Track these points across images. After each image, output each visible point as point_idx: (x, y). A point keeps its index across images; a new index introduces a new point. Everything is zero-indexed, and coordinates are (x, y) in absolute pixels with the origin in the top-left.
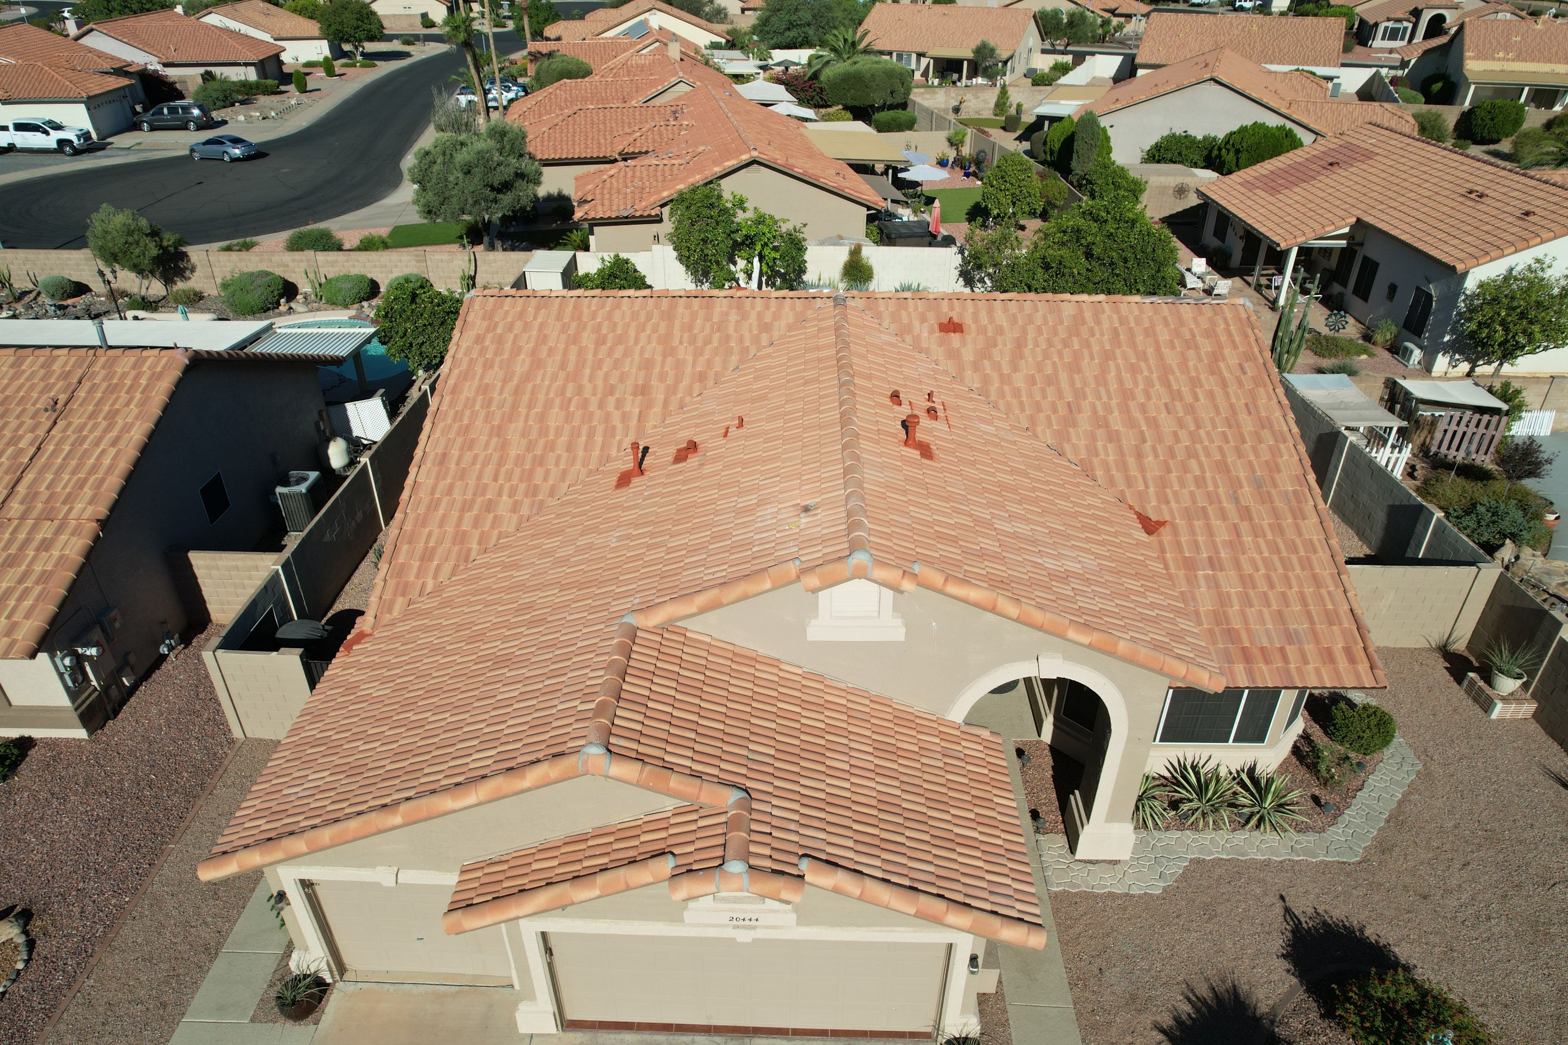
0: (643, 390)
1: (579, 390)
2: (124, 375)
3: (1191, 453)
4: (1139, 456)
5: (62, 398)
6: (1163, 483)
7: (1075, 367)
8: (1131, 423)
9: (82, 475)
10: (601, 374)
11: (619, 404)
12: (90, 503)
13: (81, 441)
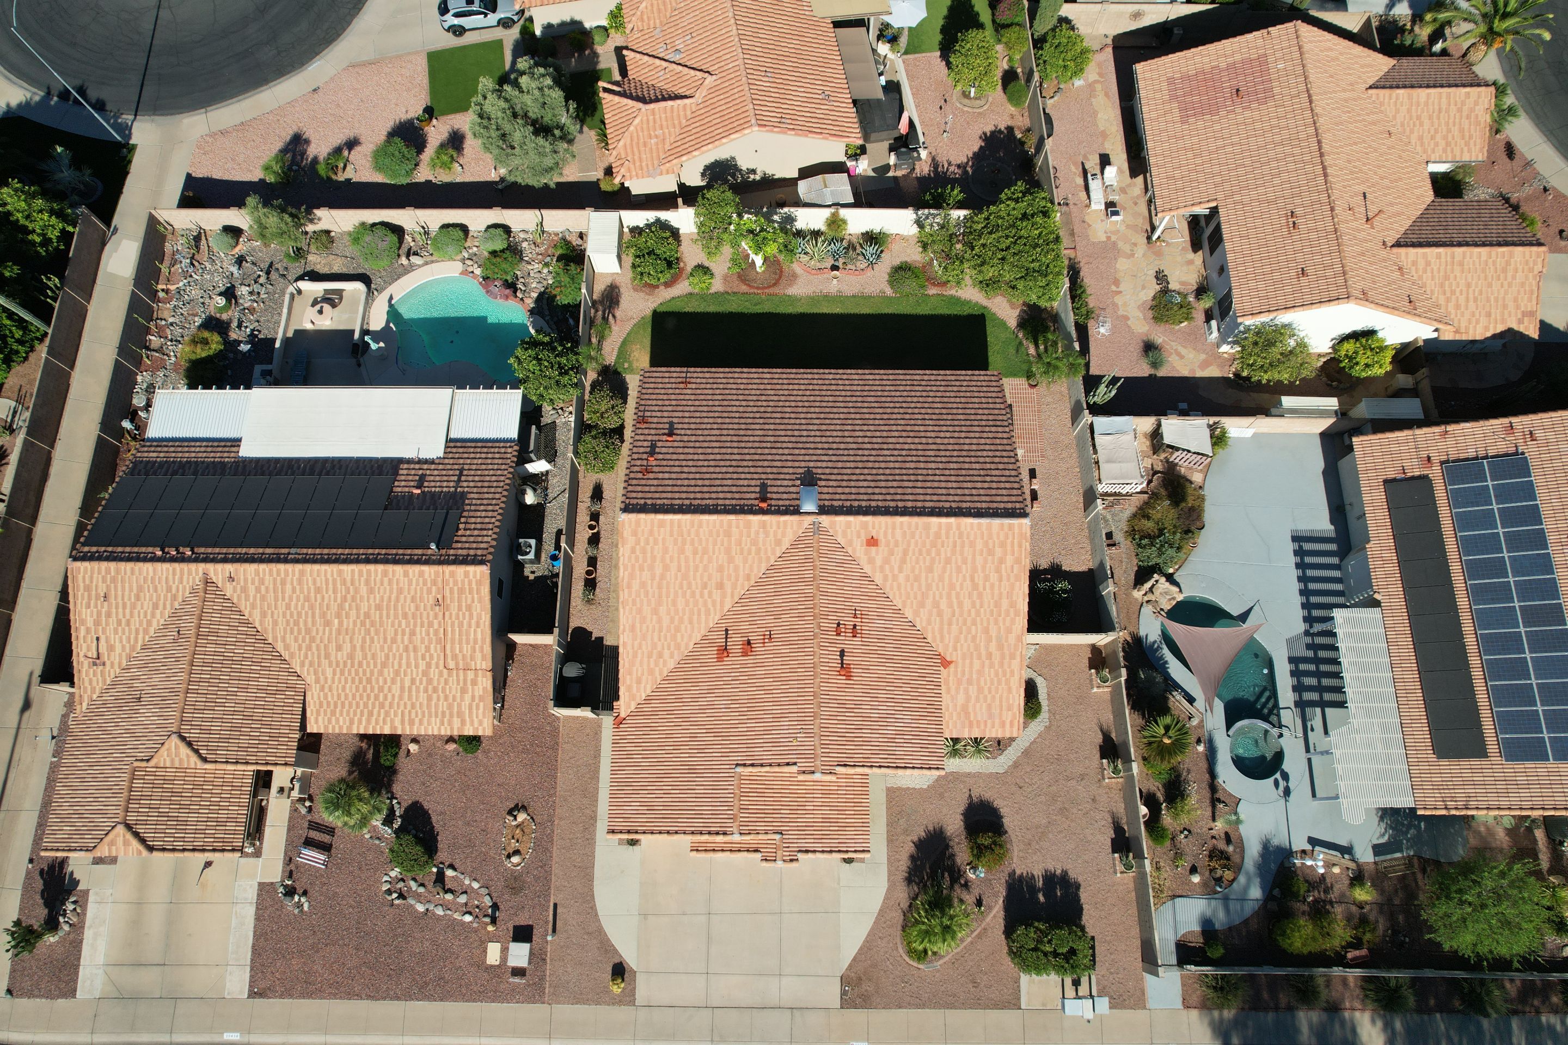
0: (720, 586)
1: (689, 585)
2: (463, 582)
3: (974, 623)
4: (950, 624)
5: (440, 597)
6: (957, 640)
7: (930, 570)
8: (950, 605)
9: (471, 644)
10: (698, 574)
11: (710, 593)
12: (482, 661)
13: (461, 625)
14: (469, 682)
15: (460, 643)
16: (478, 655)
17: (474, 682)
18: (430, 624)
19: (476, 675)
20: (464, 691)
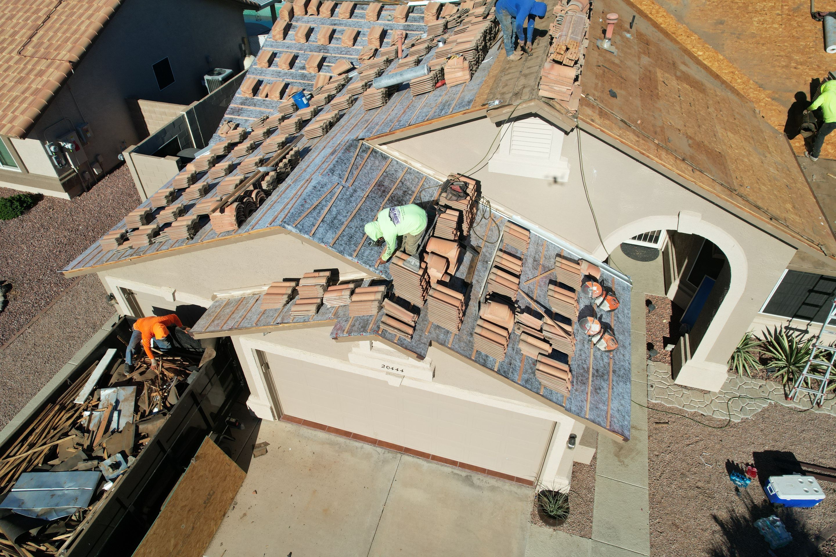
9: (68, 35)
12: (69, 51)
13: (72, 14)
14: (35, 72)
15: (56, 32)
16: (69, 45)
17: (41, 73)
18: (38, 11)
19: (48, 67)
20: (20, 81)
